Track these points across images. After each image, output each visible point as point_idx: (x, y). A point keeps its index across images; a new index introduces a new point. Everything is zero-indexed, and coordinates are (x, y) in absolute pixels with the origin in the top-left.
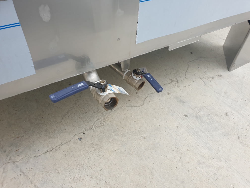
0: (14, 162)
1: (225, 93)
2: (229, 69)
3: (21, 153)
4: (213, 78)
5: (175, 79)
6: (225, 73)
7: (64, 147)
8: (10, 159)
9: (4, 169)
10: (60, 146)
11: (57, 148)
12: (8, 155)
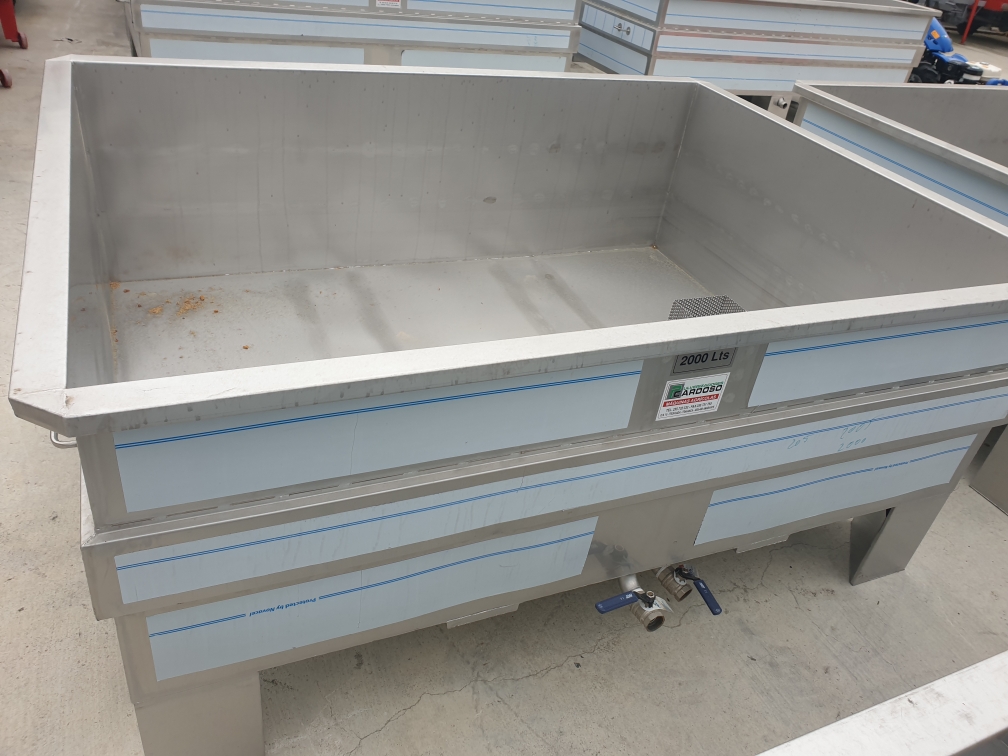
0: (485, 681)
1: (833, 629)
2: (851, 580)
3: (492, 669)
4: (815, 594)
5: (740, 584)
6: (842, 588)
7: (553, 672)
8: (478, 675)
9: (473, 688)
10: (548, 670)
11: (544, 672)
12: (473, 669)
